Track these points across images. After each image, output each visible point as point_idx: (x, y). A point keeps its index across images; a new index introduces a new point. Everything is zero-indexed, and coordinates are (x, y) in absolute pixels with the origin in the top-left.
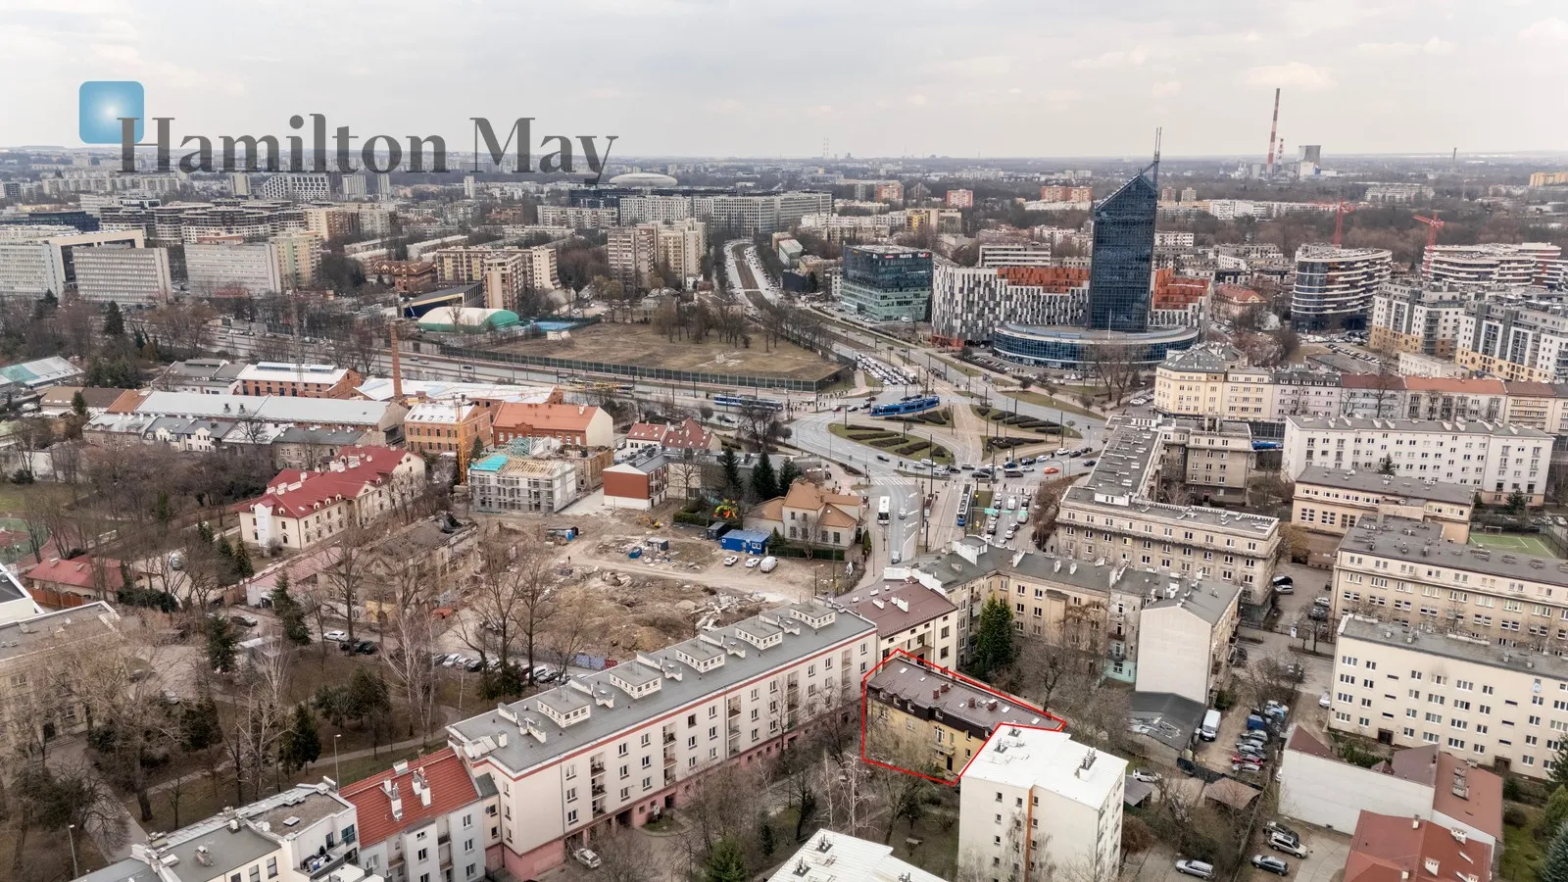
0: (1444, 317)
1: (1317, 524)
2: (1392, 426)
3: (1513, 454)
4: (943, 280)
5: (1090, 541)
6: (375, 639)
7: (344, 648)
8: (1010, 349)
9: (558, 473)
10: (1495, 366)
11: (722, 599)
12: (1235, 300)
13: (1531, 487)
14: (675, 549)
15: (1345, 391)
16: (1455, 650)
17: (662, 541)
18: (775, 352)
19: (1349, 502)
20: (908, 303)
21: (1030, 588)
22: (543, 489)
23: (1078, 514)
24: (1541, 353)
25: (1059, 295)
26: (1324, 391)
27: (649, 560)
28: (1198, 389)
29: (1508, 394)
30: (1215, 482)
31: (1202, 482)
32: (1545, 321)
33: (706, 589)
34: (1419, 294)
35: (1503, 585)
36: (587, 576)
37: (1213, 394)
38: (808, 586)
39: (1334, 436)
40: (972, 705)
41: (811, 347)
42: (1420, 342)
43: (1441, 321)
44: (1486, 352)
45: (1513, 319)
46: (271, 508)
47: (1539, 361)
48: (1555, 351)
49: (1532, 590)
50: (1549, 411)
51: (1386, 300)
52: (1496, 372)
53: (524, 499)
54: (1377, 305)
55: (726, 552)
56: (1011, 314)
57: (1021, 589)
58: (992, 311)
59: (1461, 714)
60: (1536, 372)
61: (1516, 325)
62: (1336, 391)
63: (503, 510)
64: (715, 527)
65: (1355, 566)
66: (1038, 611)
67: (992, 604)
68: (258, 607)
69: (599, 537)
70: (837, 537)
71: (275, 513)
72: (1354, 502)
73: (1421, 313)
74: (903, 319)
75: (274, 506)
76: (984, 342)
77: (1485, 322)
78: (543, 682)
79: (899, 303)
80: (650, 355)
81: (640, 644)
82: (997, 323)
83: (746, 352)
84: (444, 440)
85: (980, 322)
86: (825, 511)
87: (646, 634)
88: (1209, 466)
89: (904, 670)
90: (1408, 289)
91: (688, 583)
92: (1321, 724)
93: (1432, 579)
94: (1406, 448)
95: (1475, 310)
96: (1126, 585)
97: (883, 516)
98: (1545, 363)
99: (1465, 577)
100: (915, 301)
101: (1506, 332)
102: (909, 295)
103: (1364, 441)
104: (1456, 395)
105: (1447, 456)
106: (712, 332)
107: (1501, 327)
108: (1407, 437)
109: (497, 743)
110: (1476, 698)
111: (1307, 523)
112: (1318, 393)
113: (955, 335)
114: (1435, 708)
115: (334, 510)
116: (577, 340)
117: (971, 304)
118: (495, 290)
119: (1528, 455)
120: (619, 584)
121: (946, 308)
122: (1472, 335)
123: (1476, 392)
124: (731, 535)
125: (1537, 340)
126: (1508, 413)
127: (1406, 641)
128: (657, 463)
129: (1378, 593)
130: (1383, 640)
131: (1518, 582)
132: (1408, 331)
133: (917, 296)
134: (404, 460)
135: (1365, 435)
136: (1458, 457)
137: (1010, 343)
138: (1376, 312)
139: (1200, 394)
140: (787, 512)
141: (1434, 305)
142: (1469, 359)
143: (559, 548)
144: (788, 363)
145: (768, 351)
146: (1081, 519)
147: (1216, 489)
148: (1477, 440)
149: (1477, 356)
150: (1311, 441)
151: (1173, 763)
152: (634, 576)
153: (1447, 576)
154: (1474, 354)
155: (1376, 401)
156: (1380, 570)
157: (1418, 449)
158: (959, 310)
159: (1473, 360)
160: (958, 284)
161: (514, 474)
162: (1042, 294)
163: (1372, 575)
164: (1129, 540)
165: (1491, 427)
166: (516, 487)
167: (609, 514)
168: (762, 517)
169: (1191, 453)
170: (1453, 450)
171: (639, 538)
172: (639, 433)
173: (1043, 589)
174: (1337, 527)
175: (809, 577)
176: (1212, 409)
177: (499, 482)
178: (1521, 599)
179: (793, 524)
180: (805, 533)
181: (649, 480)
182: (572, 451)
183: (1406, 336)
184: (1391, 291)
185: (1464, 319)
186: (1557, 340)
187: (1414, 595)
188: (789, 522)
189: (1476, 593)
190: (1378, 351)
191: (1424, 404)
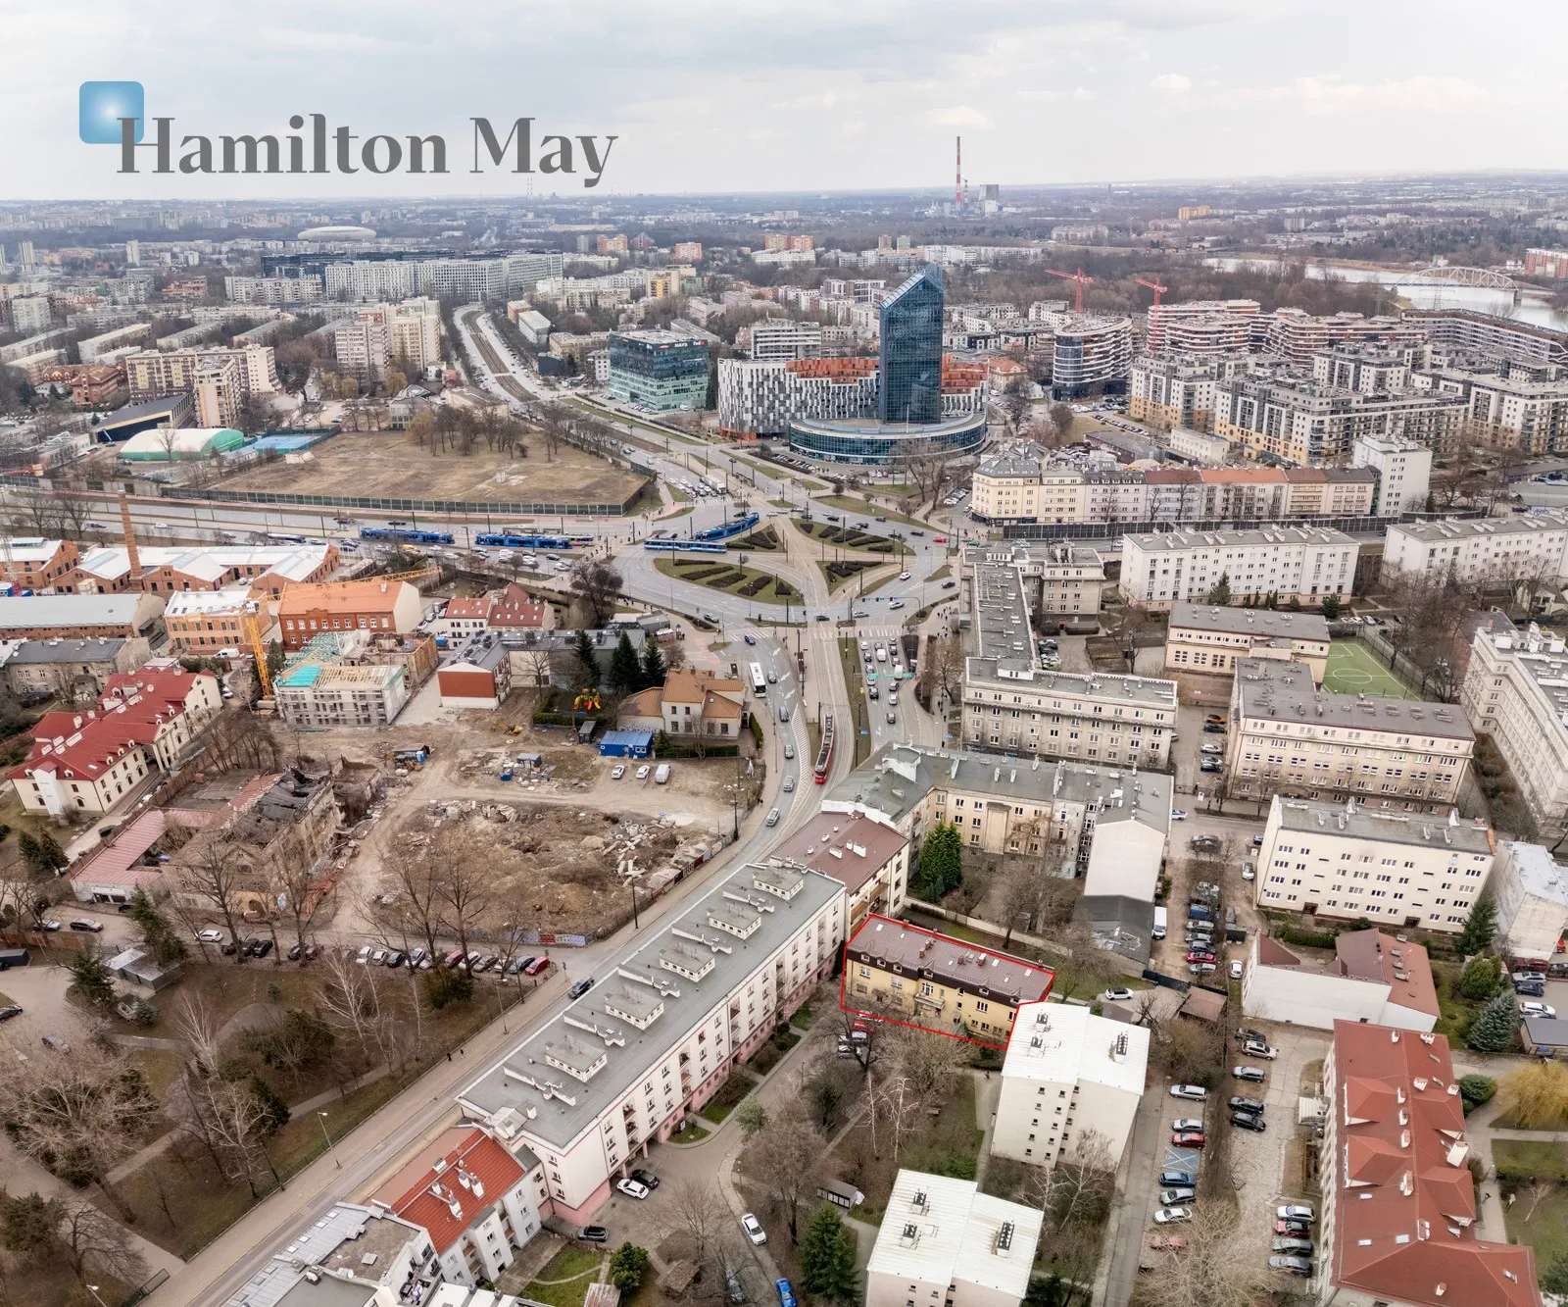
0: (1199, 390)
1: (1190, 664)
2: (1223, 541)
3: (1326, 560)
4: (730, 374)
5: (997, 718)
8: (809, 446)
9: (386, 681)
10: (1252, 439)
11: (632, 830)
12: (998, 370)
13: (1340, 588)
14: (550, 763)
15: (1151, 487)
17: (535, 757)
18: (558, 461)
19: (1221, 643)
20: (685, 391)
21: (969, 801)
22: (373, 702)
23: (984, 693)
24: (1295, 429)
25: (847, 386)
26: (1131, 488)
27: (526, 782)
28: (1016, 493)
29: (1290, 482)
30: (1070, 610)
31: (1058, 611)
32: (1296, 399)
33: (607, 818)
34: (1175, 369)
35: (1391, 740)
36: (465, 816)
37: (1029, 497)
38: (713, 796)
39: (1174, 556)
40: (961, 962)
41: (597, 452)
42: (1180, 413)
43: (1196, 394)
44: (1243, 425)
45: (1265, 397)
46: (54, 773)
47: (1294, 436)
48: (1308, 427)
49: (1416, 742)
50: (1323, 495)
51: (1143, 373)
52: (1253, 444)
53: (349, 711)
54: (1135, 377)
55: (607, 760)
56: (802, 405)
57: (960, 803)
58: (783, 403)
60: (1292, 445)
61: (1270, 402)
62: (1143, 488)
63: (325, 727)
64: (587, 729)
65: (1258, 731)
66: (977, 822)
67: (940, 829)
68: (91, 902)
69: (454, 753)
70: (725, 727)
71: (61, 778)
72: (1225, 643)
73: (1178, 388)
74: (682, 407)
75: (58, 769)
76: (775, 434)
77: (1240, 399)
78: (481, 971)
79: (677, 391)
80: (415, 476)
81: (567, 906)
82: (788, 415)
83: (525, 463)
84: (219, 634)
85: (771, 416)
86: (707, 700)
87: (570, 893)
88: (1064, 596)
89: (880, 928)
90: (1163, 363)
91: (582, 808)
92: (1250, 901)
93: (1328, 738)
94: (1235, 560)
95: (1230, 387)
96: (1069, 790)
97: (760, 689)
98: (1299, 438)
99: (1358, 734)
100: (695, 387)
101: (1261, 408)
102: (686, 382)
103: (1199, 557)
104: (1245, 485)
105: (1270, 565)
106: (481, 438)
107: (1256, 403)
108: (1235, 551)
111: (1180, 665)
112: (1126, 491)
113: (746, 429)
114: (1359, 882)
116: (322, 461)
117: (760, 398)
118: (209, 404)
119: (1338, 561)
120: (504, 820)
121: (734, 401)
122: (1228, 410)
123: (1262, 482)
124: (608, 739)
125: (1291, 417)
126: (1290, 499)
128: (497, 653)
129: (1277, 752)
130: (1318, 829)
131: (1404, 737)
132: (1167, 403)
133: (696, 383)
134: (194, 685)
135: (1201, 552)
136: (1279, 566)
137: (808, 439)
138: (1134, 383)
139: (1018, 498)
140: (666, 707)
141: (1190, 379)
142: (1227, 430)
143: (414, 775)
144: (576, 475)
145: (550, 461)
146: (988, 698)
147: (1071, 616)
148: (1295, 548)
149: (1235, 429)
150: (1154, 561)
152: (516, 806)
153: (1342, 735)
154: (1232, 427)
155: (1179, 495)
156: (1281, 733)
157: (1246, 561)
158: (749, 404)
159: (1231, 432)
160: (747, 379)
161: (332, 686)
162: (830, 385)
163: (1273, 738)
164: (1037, 716)
165: (1305, 536)
166: (338, 702)
167: (452, 718)
168: (638, 713)
169: (1046, 585)
170: (1275, 559)
171: (502, 750)
172: (460, 611)
173: (984, 802)
174: (1208, 667)
175: (709, 783)
176: (1029, 511)
177: (316, 697)
178: (1407, 751)
179: (675, 718)
180: (688, 726)
181: (493, 676)
182: (384, 639)
183: (1165, 408)
184: (1148, 365)
185: (1220, 394)
186: (1309, 418)
187: (1311, 753)
188: (669, 717)
189: (1366, 747)
190: (1140, 421)
191: (1219, 495)
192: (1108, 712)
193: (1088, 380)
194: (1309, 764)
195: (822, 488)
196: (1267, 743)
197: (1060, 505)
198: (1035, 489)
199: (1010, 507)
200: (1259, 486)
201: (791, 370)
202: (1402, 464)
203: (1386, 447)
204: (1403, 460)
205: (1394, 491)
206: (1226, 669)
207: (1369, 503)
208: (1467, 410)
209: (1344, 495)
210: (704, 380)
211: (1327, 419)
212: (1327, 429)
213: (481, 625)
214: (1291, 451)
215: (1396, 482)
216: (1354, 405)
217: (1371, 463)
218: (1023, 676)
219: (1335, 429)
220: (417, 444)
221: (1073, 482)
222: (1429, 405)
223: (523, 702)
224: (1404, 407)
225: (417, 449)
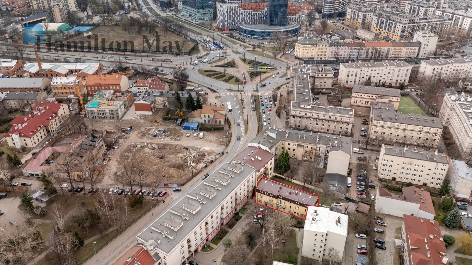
0: (368, 15)
1: (358, 104)
2: (370, 65)
3: (401, 72)
4: (220, 8)
5: (300, 120)
6: (81, 186)
7: (70, 191)
8: (244, 33)
9: (119, 106)
10: (382, 32)
11: (192, 152)
12: (305, 8)
13: (405, 80)
14: (168, 131)
15: (350, 48)
16: (415, 157)
17: (163, 129)
19: (368, 97)
20: (207, 13)
21: (292, 144)
22: (115, 112)
23: (296, 112)
24: (396, 29)
25: (257, 13)
26: (344, 48)
27: (161, 137)
28: (308, 50)
29: (393, 47)
30: (323, 87)
31: (319, 87)
32: (398, 19)
33: (185, 148)
34: (361, 8)
35: (418, 128)
36: (143, 147)
37: (312, 51)
38: (216, 142)
39: (355, 70)
40: (290, 193)
41: (180, 34)
42: (361, 23)
43: (367, 17)
44: (380, 27)
45: (388, 18)
46: (18, 135)
47: (396, 31)
48: (400, 29)
49: (425, 129)
50: (403, 51)
51: (351, 10)
52: (383, 34)
53: (108, 115)
54: (348, 11)
55: (185, 131)
56: (243, 19)
57: (289, 144)
59: (415, 173)
60: (395, 34)
61: (390, 20)
62: (347, 48)
63: (101, 120)
64: (179, 121)
65: (378, 124)
66: (294, 150)
67: (283, 152)
68: (28, 176)
69: (139, 128)
70: (220, 122)
71: (20, 136)
72: (369, 97)
73: (361, 14)
74: (206, 19)
75: (19, 134)
76: (234, 29)
77: (380, 19)
78: (146, 196)
79: (204, 14)
80: (124, 40)
81: (172, 175)
82: (239, 23)
84: (68, 91)
85: (233, 23)
86: (215, 113)
87: (173, 171)
89: (266, 182)
90: (357, 6)
91: (177, 145)
92: (376, 176)
93: (399, 127)
94: (373, 72)
95: (377, 14)
96: (321, 141)
97: (230, 110)
98: (397, 32)
99: (408, 126)
101: (387, 22)
102: (206, 11)
103: (363, 71)
104: (379, 48)
105: (384, 73)
106: (144, 29)
107: (385, 20)
108: (374, 69)
109: (157, 243)
110: (420, 168)
111: (355, 104)
112: (342, 49)
113: (226, 27)
114: (408, 171)
115: (41, 131)
117: (230, 16)
118: (57, 15)
119: (405, 72)
120: (154, 149)
121: (222, 18)
122: (376, 22)
123: (384, 46)
124: (185, 124)
125: (395, 25)
126: (392, 52)
127: (401, 154)
128: (152, 98)
129: (383, 131)
130: (396, 155)
131: (422, 127)
132: (357, 20)
133: (209, 11)
134: (61, 107)
135: (363, 69)
136: (387, 74)
137: (244, 31)
138: (348, 13)
140: (203, 115)
141: (365, 12)
143: (128, 135)
145: (165, 37)
146: (297, 113)
147: (323, 89)
148: (392, 68)
149: (377, 29)
150: (349, 72)
151: (344, 198)
152: (158, 144)
153: (403, 126)
154: (376, 28)
155: (358, 51)
156: (385, 125)
157: (376, 72)
158: (226, 19)
159: (376, 30)
160: (226, 10)
161: (102, 107)
162: (252, 12)
163: (382, 127)
164: (312, 119)
165: (395, 64)
166: (104, 112)
167: (139, 118)
168: (194, 117)
169: (316, 79)
170: (386, 71)
171: (154, 127)
172: (140, 84)
173: (296, 144)
174: (363, 105)
175: (215, 138)
176: (312, 56)
177: (98, 111)
178: (422, 131)
179: (205, 119)
180: (209, 121)
181: (151, 105)
182: (118, 93)
183: (356, 22)
184: (353, 7)
185: (374, 17)
186: (401, 25)
187: (393, 131)
188: (204, 119)
189: (410, 130)
190: (348, 26)
191: (370, 51)
192: (333, 118)
193: (333, 12)
194: (393, 135)
195: (249, 47)
196: (381, 128)
197: (322, 54)
198: (314, 48)
199: (306, 54)
200: (383, 48)
201: (240, 7)
202: (428, 41)
203: (424, 35)
204: (429, 39)
205: (425, 50)
206: (369, 105)
207: (416, 53)
208: (451, 22)
209: (409, 51)
210: (212, 10)
211: (407, 26)
212: (406, 29)
213: (147, 89)
214: (394, 36)
215: (426, 46)
217: (419, 40)
218: (308, 107)
219: (409, 29)
220: (124, 30)
221: (326, 46)
222: (440, 21)
223: (160, 113)
224: (432, 22)
225: (124, 32)
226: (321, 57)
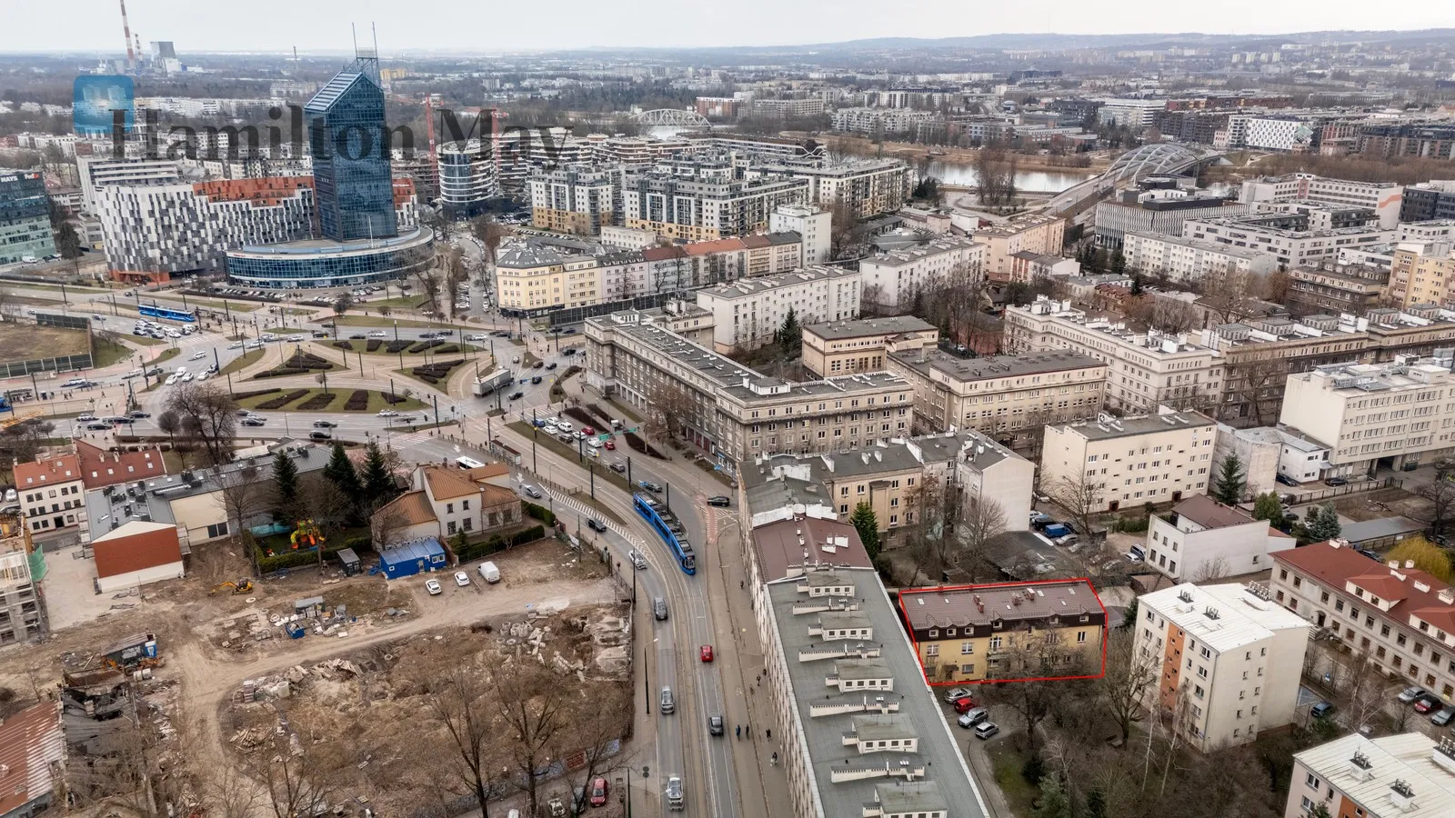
0: (604, 192)
5: (772, 432)
8: (254, 274)
10: (665, 229)
11: (516, 631)
14: (335, 604)
15: (652, 264)
20: (25, 238)
23: (760, 411)
24: (704, 214)
25: (271, 208)
27: (328, 630)
28: (544, 281)
33: (474, 629)
36: (298, 687)
37: (556, 285)
38: (562, 577)
39: (749, 300)
40: (1017, 603)
42: (586, 217)
43: (599, 198)
44: (654, 218)
45: (672, 190)
47: (704, 221)
48: (716, 211)
49: (1075, 376)
51: (543, 184)
56: (221, 235)
57: (845, 491)
59: (1155, 471)
61: (678, 194)
62: (645, 265)
64: (349, 558)
65: (974, 391)
69: (189, 634)
72: (867, 347)
73: (582, 194)
74: (25, 259)
77: (648, 195)
79: (14, 240)
82: (205, 247)
85: (184, 250)
86: (480, 490)
89: (919, 601)
90: (559, 174)
91: (431, 632)
93: (1020, 386)
95: (636, 185)
96: (928, 454)
98: (709, 221)
99: (1038, 378)
100: (33, 234)
101: (670, 200)
102: (22, 227)
103: (765, 300)
104: (719, 254)
105: (808, 300)
107: (664, 197)
108: (787, 289)
110: (1163, 456)
112: (633, 270)
113: (156, 269)
114: (1141, 473)
119: (850, 290)
120: (350, 673)
122: (638, 206)
123: (730, 250)
124: (387, 559)
125: (699, 204)
129: (987, 407)
131: (1066, 372)
132: (573, 209)
133: (35, 228)
135: (765, 295)
136: (814, 300)
137: (251, 268)
138: (534, 195)
139: (546, 287)
141: (592, 184)
148: (823, 283)
150: (736, 307)
152: (348, 656)
153: (1028, 381)
156: (990, 390)
159: (643, 227)
162: (251, 208)
163: (984, 395)
164: (807, 422)
165: (825, 273)
167: (135, 600)
170: (811, 294)
171: (251, 611)
172: (36, 478)
173: (866, 483)
175: (544, 567)
176: (557, 299)
178: (1070, 384)
179: (451, 518)
180: (467, 523)
183: (572, 214)
184: (548, 176)
185: (628, 193)
186: (717, 203)
188: (445, 517)
189: (1044, 388)
191: (702, 264)
192: (863, 404)
193: (479, 199)
194: (1010, 412)
196: (980, 401)
197: (582, 290)
198: (559, 276)
199: (540, 297)
200: (728, 254)
201: (199, 193)
202: (813, 226)
203: (801, 212)
204: (813, 222)
205: (811, 248)
207: (799, 259)
210: (46, 223)
211: (729, 201)
213: (74, 490)
215: (812, 240)
216: (743, 189)
221: (590, 266)
226: (583, 299)
